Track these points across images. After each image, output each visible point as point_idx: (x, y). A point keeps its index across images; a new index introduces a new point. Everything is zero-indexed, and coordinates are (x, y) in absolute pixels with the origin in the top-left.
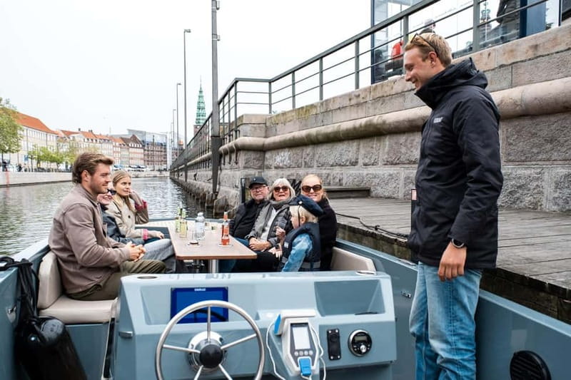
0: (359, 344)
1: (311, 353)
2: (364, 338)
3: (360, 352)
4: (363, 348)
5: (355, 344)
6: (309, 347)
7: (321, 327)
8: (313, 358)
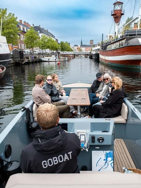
0: (100, 140)
1: (85, 142)
2: (102, 138)
3: (100, 142)
4: (101, 141)
5: (99, 140)
6: (84, 140)
7: (90, 135)
8: (85, 143)
